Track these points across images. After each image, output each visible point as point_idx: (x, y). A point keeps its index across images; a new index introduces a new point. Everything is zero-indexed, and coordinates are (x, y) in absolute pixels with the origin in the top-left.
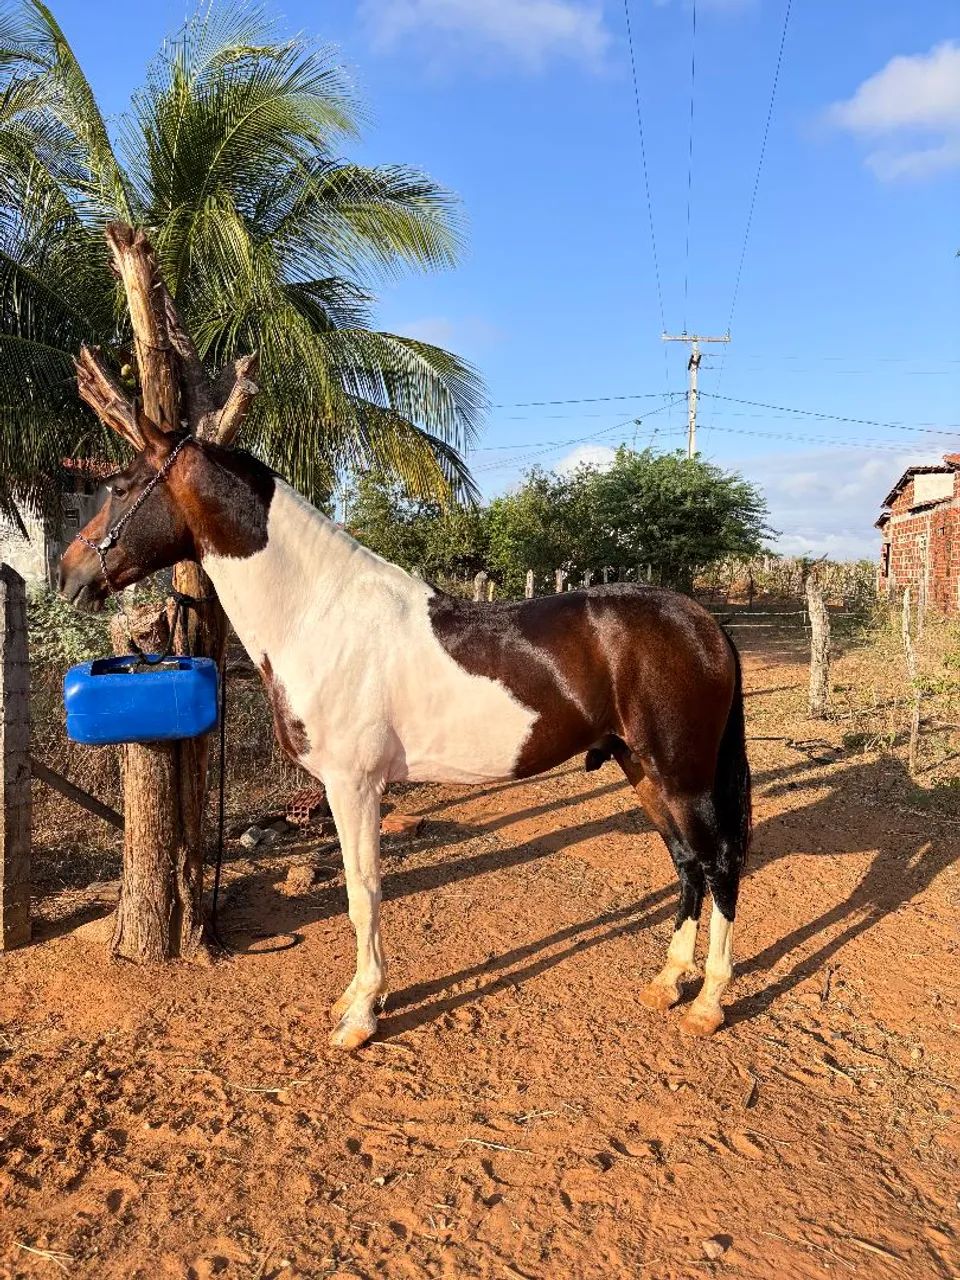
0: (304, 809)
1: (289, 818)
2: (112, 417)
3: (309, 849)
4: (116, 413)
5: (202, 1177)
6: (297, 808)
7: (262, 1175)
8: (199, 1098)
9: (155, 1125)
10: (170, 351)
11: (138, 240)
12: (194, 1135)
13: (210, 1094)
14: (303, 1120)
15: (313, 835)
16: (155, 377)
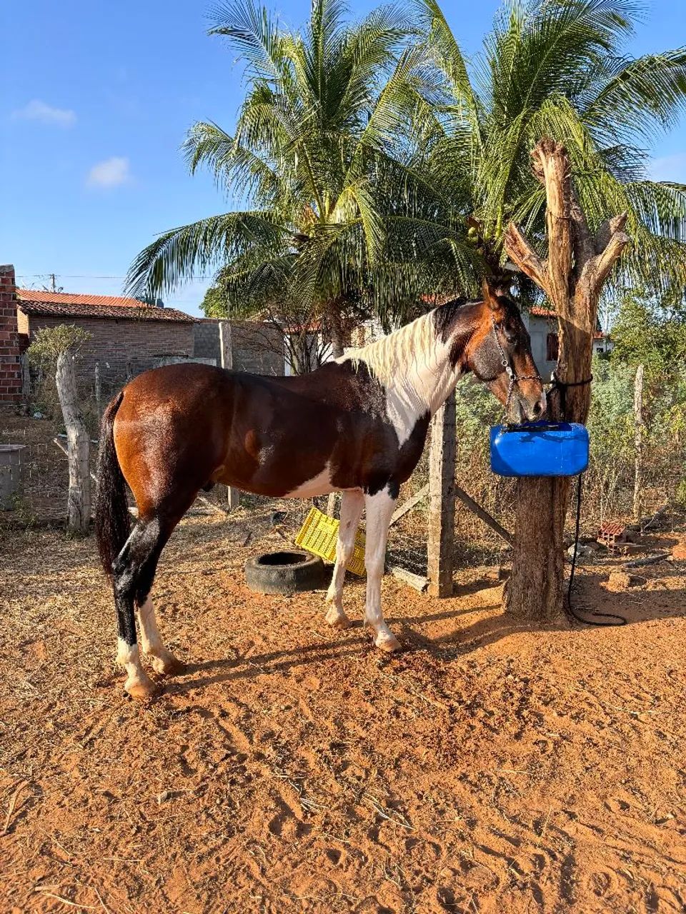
0: (611, 535)
1: (599, 540)
2: (527, 266)
3: (620, 563)
4: (530, 264)
5: (599, 752)
6: (606, 534)
7: (640, 761)
8: (586, 707)
9: (561, 715)
10: (570, 220)
11: (558, 149)
12: (586, 726)
13: (591, 705)
14: (661, 735)
15: (618, 554)
16: (559, 237)
